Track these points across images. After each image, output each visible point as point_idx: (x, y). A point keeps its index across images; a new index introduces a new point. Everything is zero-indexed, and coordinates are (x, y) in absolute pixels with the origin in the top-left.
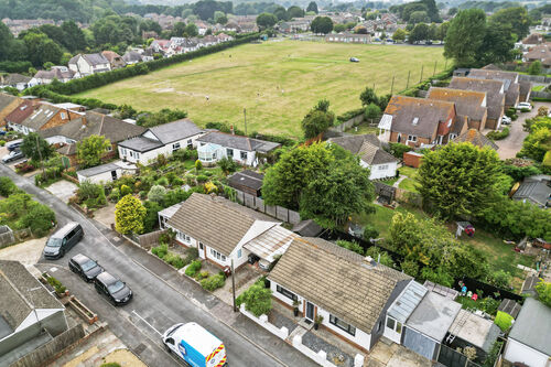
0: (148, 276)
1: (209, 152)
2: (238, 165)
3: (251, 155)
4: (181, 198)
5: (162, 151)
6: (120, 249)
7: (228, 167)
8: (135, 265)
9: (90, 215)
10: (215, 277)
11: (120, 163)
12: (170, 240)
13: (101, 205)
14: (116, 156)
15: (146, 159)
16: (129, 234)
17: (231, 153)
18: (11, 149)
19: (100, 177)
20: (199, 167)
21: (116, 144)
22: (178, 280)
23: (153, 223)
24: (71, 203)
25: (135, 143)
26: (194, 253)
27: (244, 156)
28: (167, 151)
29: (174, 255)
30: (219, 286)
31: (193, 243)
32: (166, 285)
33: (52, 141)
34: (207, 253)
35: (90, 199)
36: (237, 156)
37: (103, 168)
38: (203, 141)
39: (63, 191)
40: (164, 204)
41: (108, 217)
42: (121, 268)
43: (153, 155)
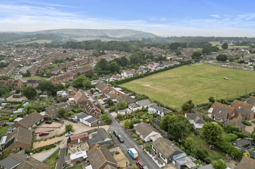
0: (128, 138)
1: (151, 110)
2: (158, 115)
3: (163, 113)
4: (139, 122)
5: (139, 108)
6: (124, 131)
7: (155, 116)
8: (126, 135)
9: (119, 122)
10: (141, 142)
11: (128, 110)
12: (134, 132)
13: (122, 120)
14: (127, 107)
15: (135, 109)
16: (126, 128)
17: (157, 111)
18: (104, 101)
19: (123, 113)
20: (148, 114)
21: (129, 104)
22: (134, 141)
23: (132, 127)
24: (116, 118)
25: (133, 104)
26: (139, 136)
27: (161, 113)
28: (140, 108)
29: (134, 135)
30: (141, 144)
31: (139, 133)
32: (131, 141)
33: (113, 100)
34: (141, 137)
35: (120, 118)
36: (159, 113)
37: (123, 110)
38: (151, 106)
39: (114, 114)
40: (135, 123)
41: (122, 123)
42: (123, 135)
43: (136, 109)
